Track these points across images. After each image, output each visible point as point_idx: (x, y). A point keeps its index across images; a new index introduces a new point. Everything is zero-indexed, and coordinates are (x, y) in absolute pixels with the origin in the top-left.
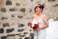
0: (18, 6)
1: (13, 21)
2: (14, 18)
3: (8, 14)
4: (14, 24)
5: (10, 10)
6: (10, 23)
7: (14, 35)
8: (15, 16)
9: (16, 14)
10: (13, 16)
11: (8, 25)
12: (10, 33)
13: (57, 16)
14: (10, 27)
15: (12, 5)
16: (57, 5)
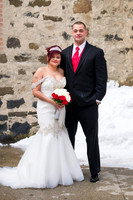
0: (33, 50)
1: (23, 83)
2: (24, 77)
3: (12, 67)
4: (23, 89)
5: (17, 58)
6: (15, 87)
7: (24, 115)
8: (27, 72)
9: (28, 68)
10: (22, 72)
11: (10, 91)
12: (15, 110)
14: (16, 97)
15: (20, 46)
16: (127, 49)
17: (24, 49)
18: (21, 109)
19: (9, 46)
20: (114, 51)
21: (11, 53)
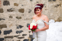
0: (16, 7)
1: (11, 22)
2: (12, 19)
4: (11, 25)
5: (8, 10)
7: (12, 37)
8: (13, 17)
9: (14, 15)
10: (11, 17)
11: (5, 26)
12: (8, 35)
13: (58, 17)
14: (8, 29)
15: (9, 5)
16: (58, 5)
17: (11, 6)
18: (11, 35)
19: (4, 5)
20: (52, 6)
21: (5, 8)
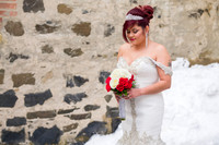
0: (64, 16)
1: (49, 66)
2: (51, 57)
3: (31, 42)
4: (50, 75)
5: (39, 28)
6: (37, 74)
7: (50, 115)
8: (55, 50)
9: (57, 43)
10: (47, 49)
11: (30, 80)
12: (38, 108)
14: (38, 88)
15: (43, 10)
16: (201, 11)
17: (49, 13)
19: (26, 9)
20: (181, 14)
21: (29, 20)
